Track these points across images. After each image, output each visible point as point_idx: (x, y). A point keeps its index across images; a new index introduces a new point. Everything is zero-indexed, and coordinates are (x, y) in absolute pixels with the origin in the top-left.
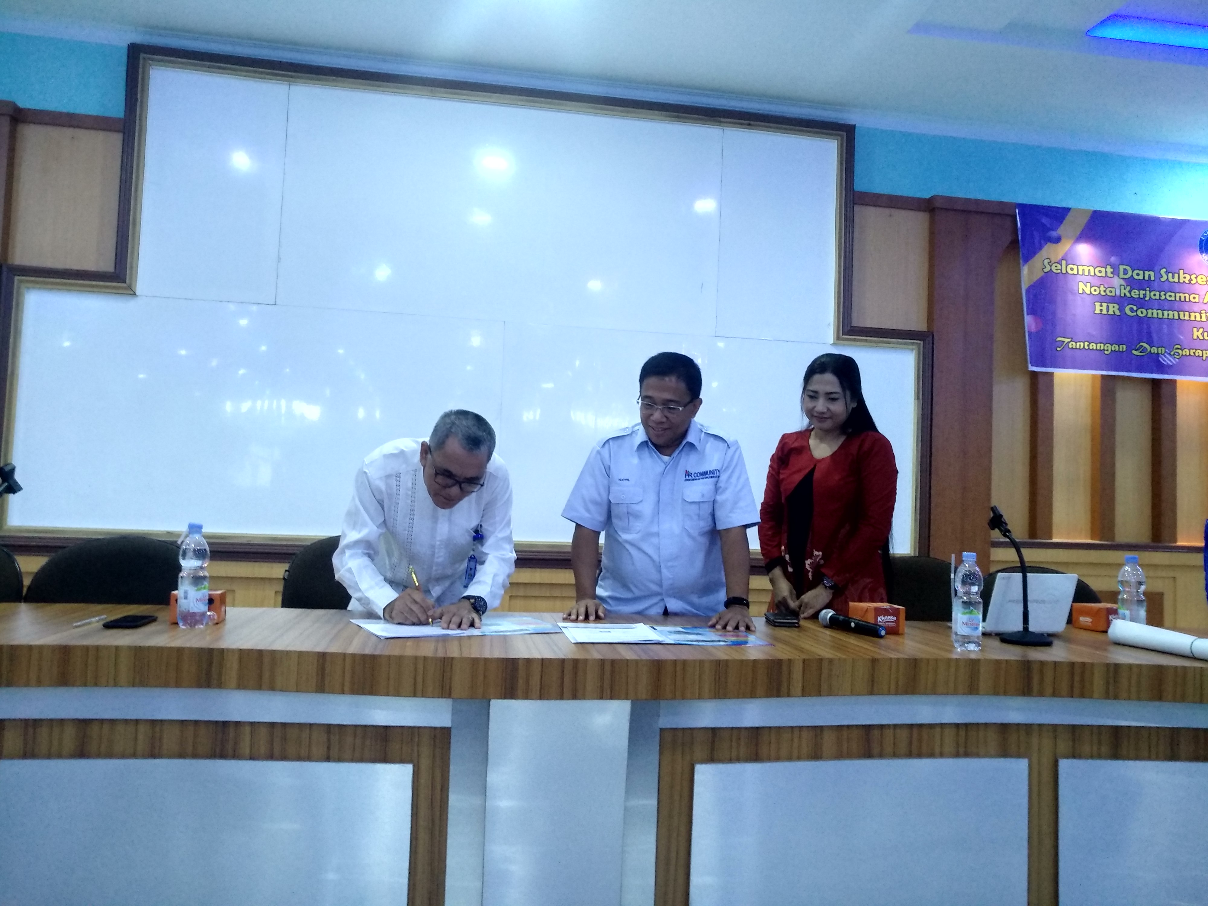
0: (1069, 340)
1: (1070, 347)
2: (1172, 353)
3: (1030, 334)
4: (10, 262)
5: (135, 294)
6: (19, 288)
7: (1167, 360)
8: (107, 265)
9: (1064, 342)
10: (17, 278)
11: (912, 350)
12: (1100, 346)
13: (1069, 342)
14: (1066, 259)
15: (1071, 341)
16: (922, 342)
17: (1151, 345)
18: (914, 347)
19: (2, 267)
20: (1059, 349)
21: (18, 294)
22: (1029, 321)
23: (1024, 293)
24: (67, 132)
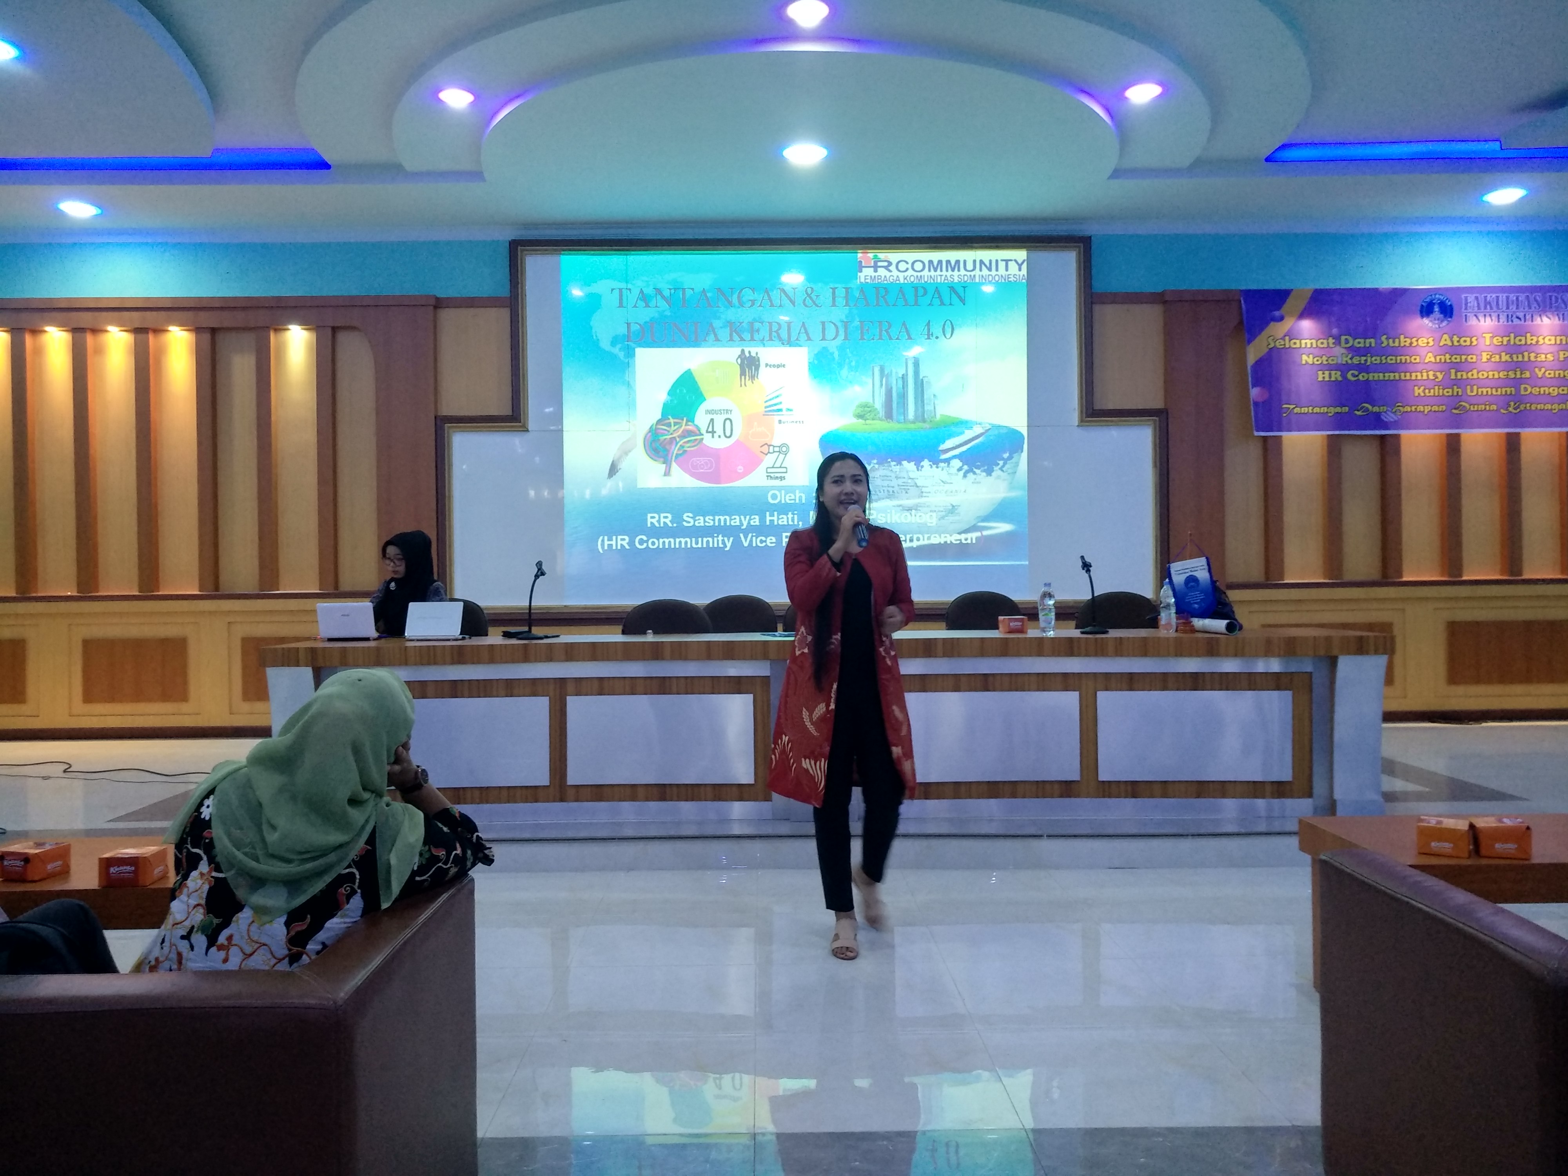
0: (1294, 406)
1: (1295, 412)
2: (1394, 411)
3: (1256, 404)
4: (441, 414)
5: (528, 431)
6: (449, 432)
7: (1389, 417)
8: (507, 411)
9: (1289, 408)
10: (447, 426)
11: (1149, 425)
12: (1325, 409)
13: (1294, 408)
14: (1291, 335)
15: (1296, 407)
16: (1157, 419)
17: (1373, 406)
18: (1150, 423)
19: (435, 417)
20: (1285, 415)
21: (448, 437)
22: (1255, 393)
23: (1249, 368)
24: (472, 311)
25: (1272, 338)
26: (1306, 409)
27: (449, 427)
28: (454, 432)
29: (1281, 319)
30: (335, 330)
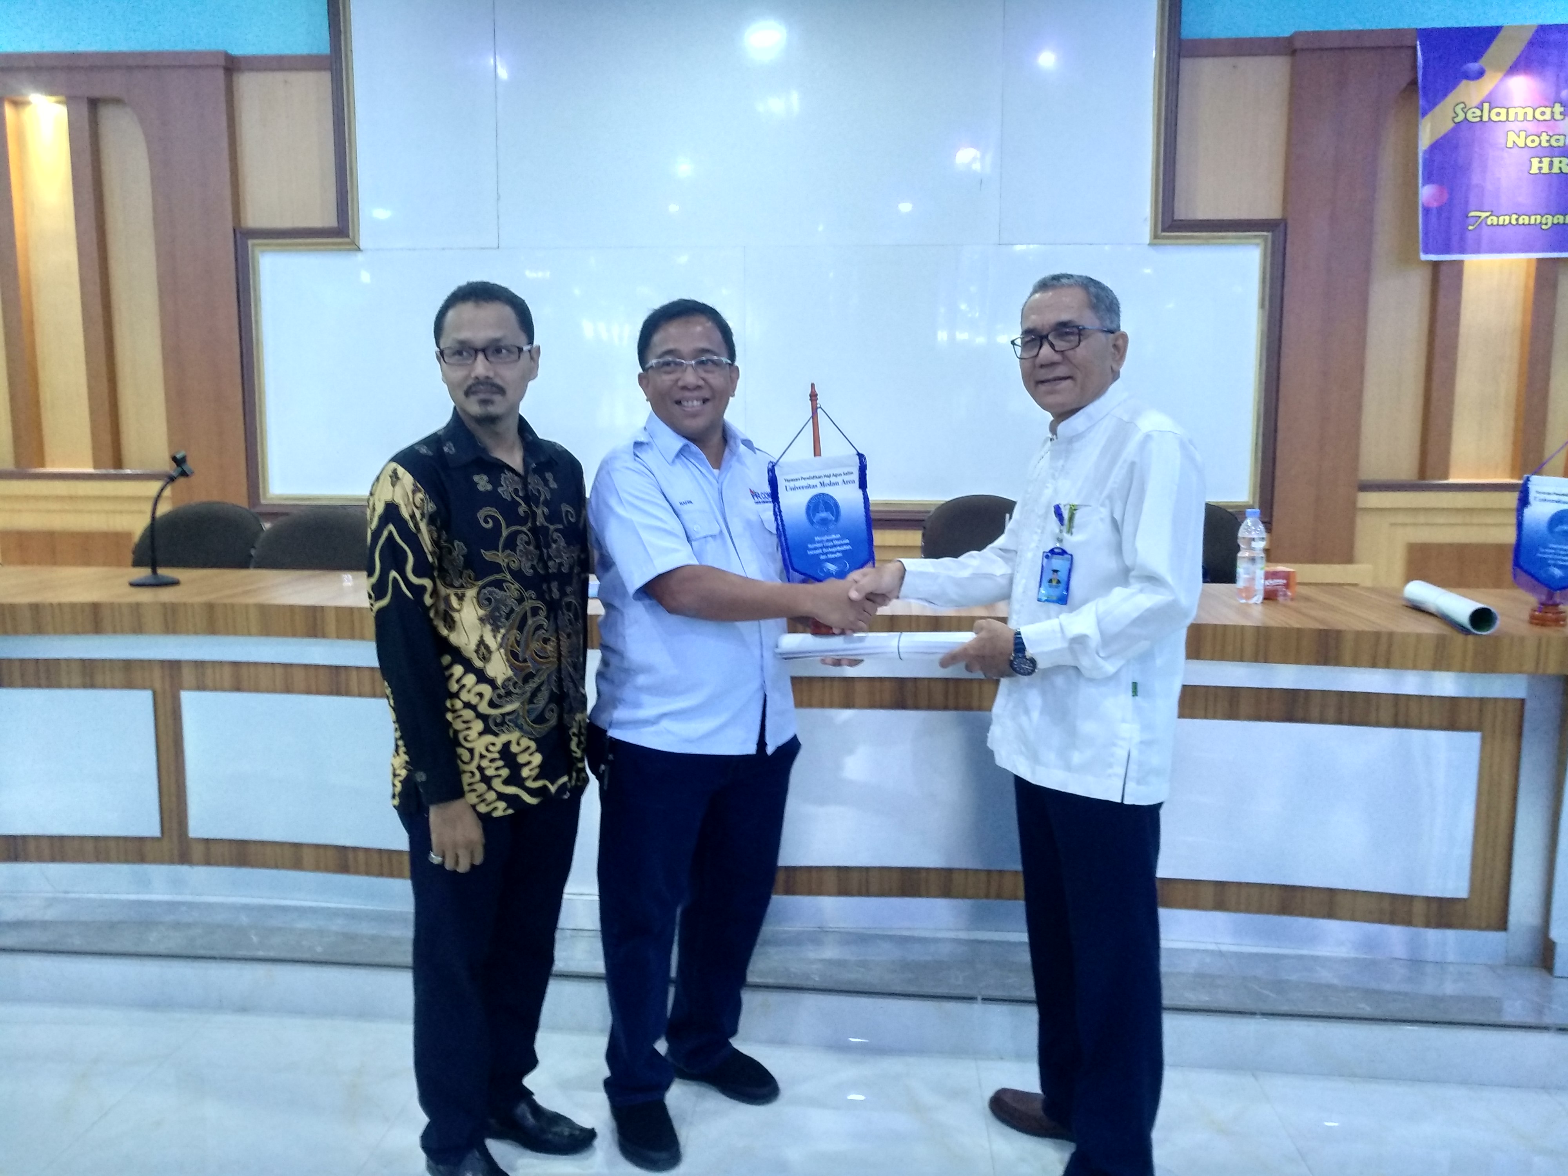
0: (1488, 214)
1: (1489, 223)
3: (1427, 211)
4: (243, 225)
5: (359, 249)
6: (253, 251)
8: (331, 221)
9: (1480, 217)
10: (250, 242)
11: (1258, 244)
12: (1536, 219)
13: (1487, 217)
14: (1493, 100)
15: (1490, 215)
16: (1269, 234)
18: (1258, 241)
19: (234, 230)
20: (1471, 228)
21: (253, 258)
22: (1426, 193)
23: (1420, 155)
24: (280, 76)
25: (1462, 106)
26: (1507, 218)
27: (254, 245)
28: (263, 251)
29: (1481, 74)
30: (94, 104)
